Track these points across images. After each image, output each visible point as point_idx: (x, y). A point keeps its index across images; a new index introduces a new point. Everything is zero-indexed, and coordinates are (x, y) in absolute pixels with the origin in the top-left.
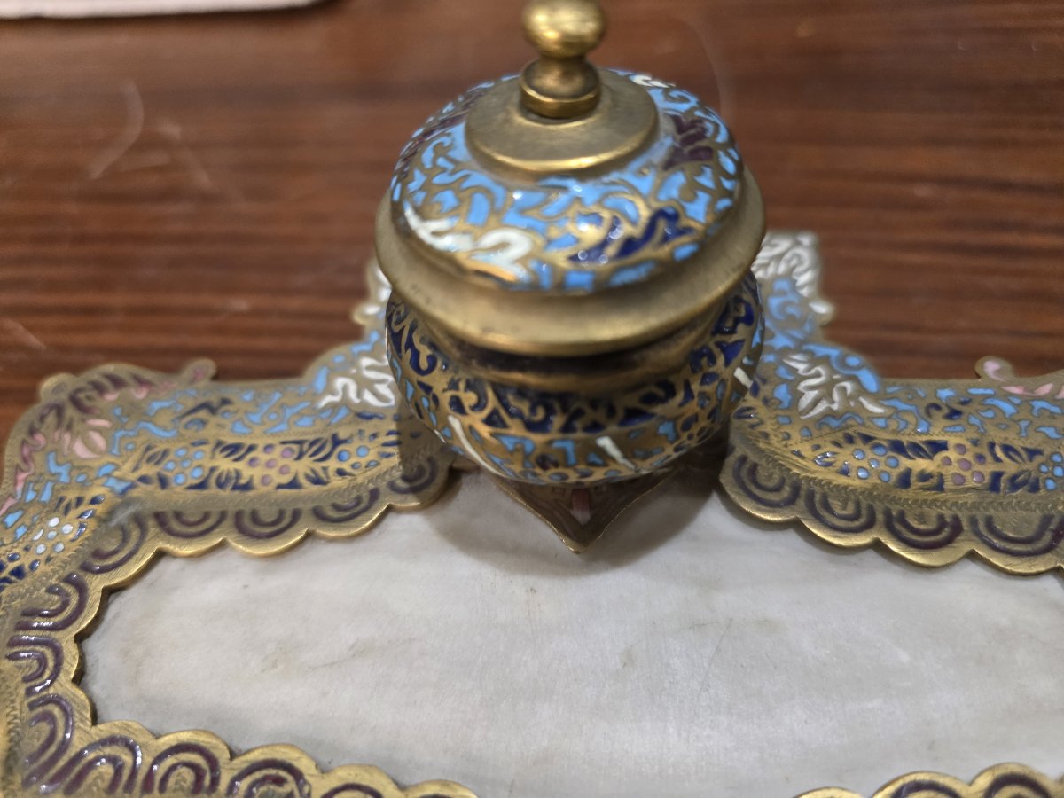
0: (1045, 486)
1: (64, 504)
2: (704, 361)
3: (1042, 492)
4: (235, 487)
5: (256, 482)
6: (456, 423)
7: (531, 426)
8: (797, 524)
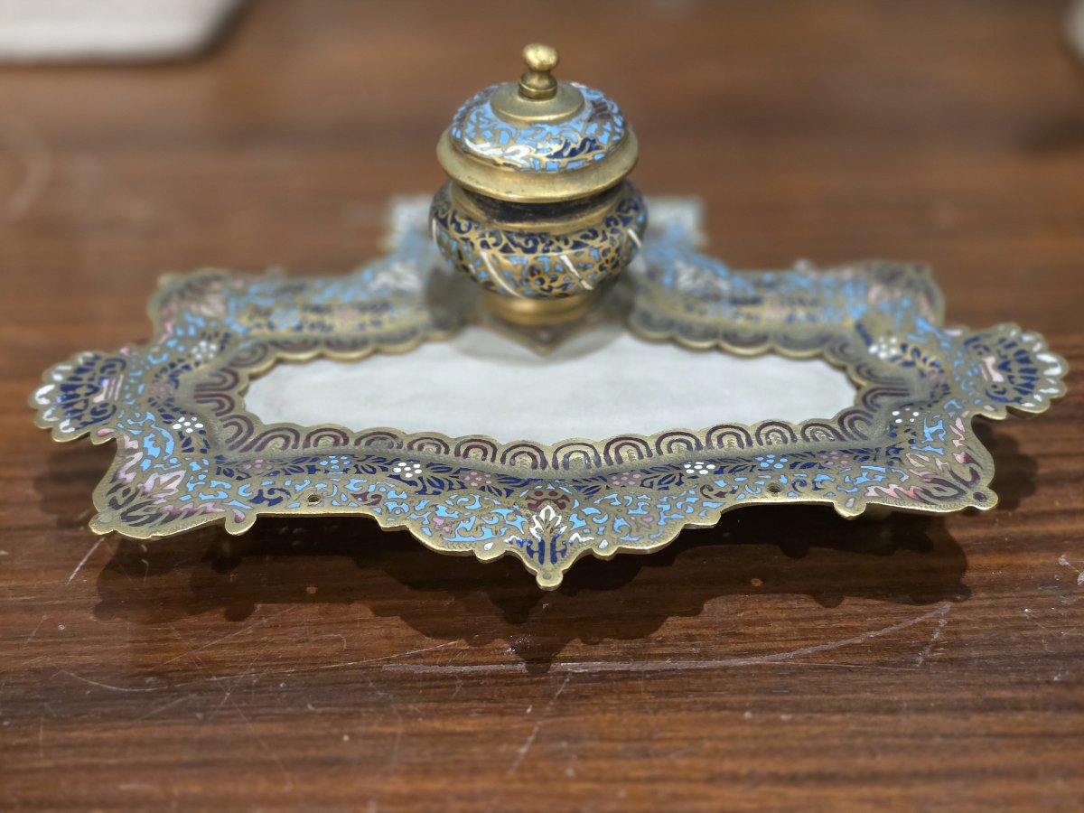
1: (207, 336)
2: (612, 223)
4: (322, 328)
5: (336, 326)
6: (485, 254)
7: (526, 251)
8: (672, 341)
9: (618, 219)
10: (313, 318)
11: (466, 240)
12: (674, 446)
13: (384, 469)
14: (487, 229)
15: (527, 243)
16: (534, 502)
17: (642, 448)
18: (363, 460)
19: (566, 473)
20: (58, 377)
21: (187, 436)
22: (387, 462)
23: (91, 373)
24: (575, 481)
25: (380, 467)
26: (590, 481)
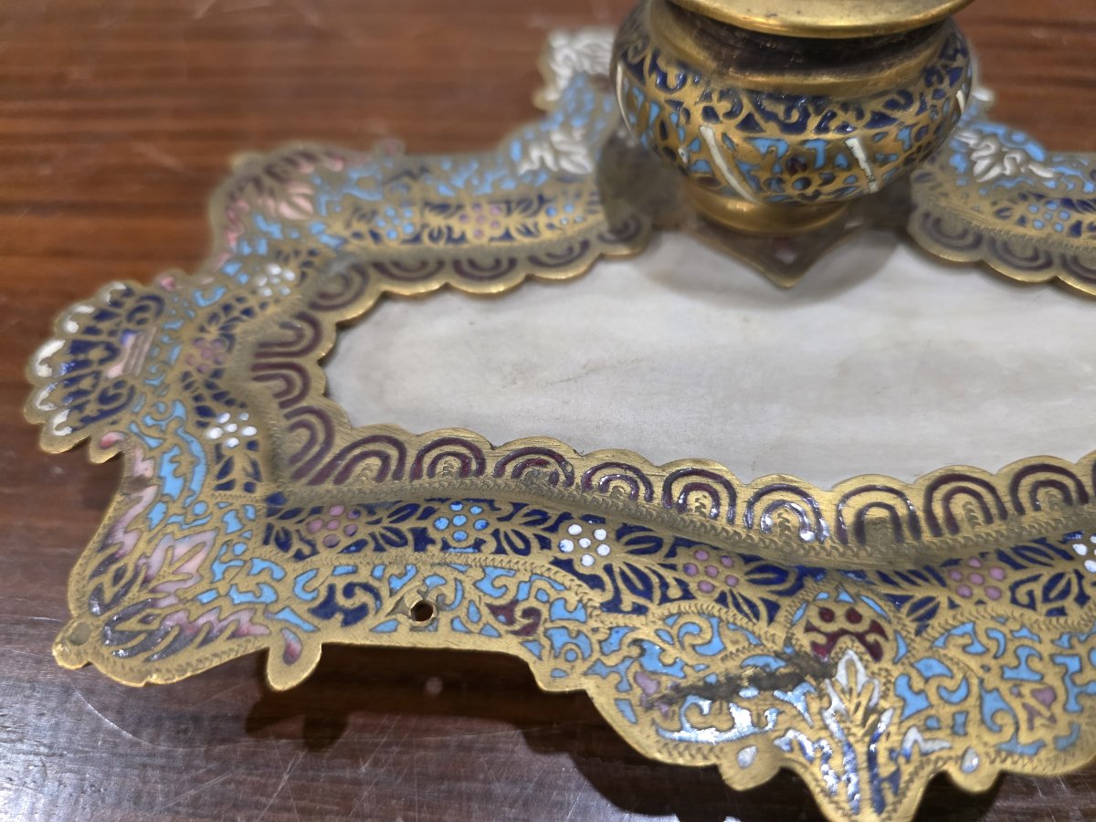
1: (283, 254)
2: (934, 79)
4: (449, 240)
5: (470, 235)
6: (710, 132)
7: (787, 128)
8: (981, 267)
9: (943, 72)
10: (436, 221)
11: (678, 104)
12: (1041, 493)
13: (545, 544)
14: (717, 86)
15: (788, 112)
16: (821, 640)
17: (988, 497)
18: (508, 518)
19: (863, 554)
20: (72, 327)
21: (227, 454)
22: (549, 523)
23: (116, 320)
24: (885, 578)
25: (537, 536)
26: (913, 583)
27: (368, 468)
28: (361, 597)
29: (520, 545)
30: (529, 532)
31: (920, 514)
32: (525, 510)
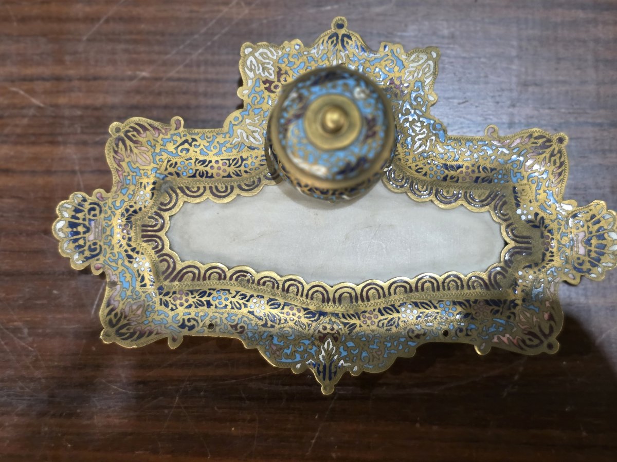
0: (494, 181)
1: (143, 185)
3: (492, 183)
4: (207, 177)
5: (214, 175)
10: (201, 168)
12: (398, 289)
13: (246, 306)
16: (322, 335)
17: (381, 291)
18: (234, 297)
19: (340, 307)
20: (66, 215)
21: (142, 273)
22: (247, 298)
23: (83, 213)
24: (344, 316)
25: (243, 303)
26: (351, 319)
27: (189, 276)
28: (193, 322)
29: (238, 306)
30: (241, 302)
31: (359, 295)
32: (239, 294)
